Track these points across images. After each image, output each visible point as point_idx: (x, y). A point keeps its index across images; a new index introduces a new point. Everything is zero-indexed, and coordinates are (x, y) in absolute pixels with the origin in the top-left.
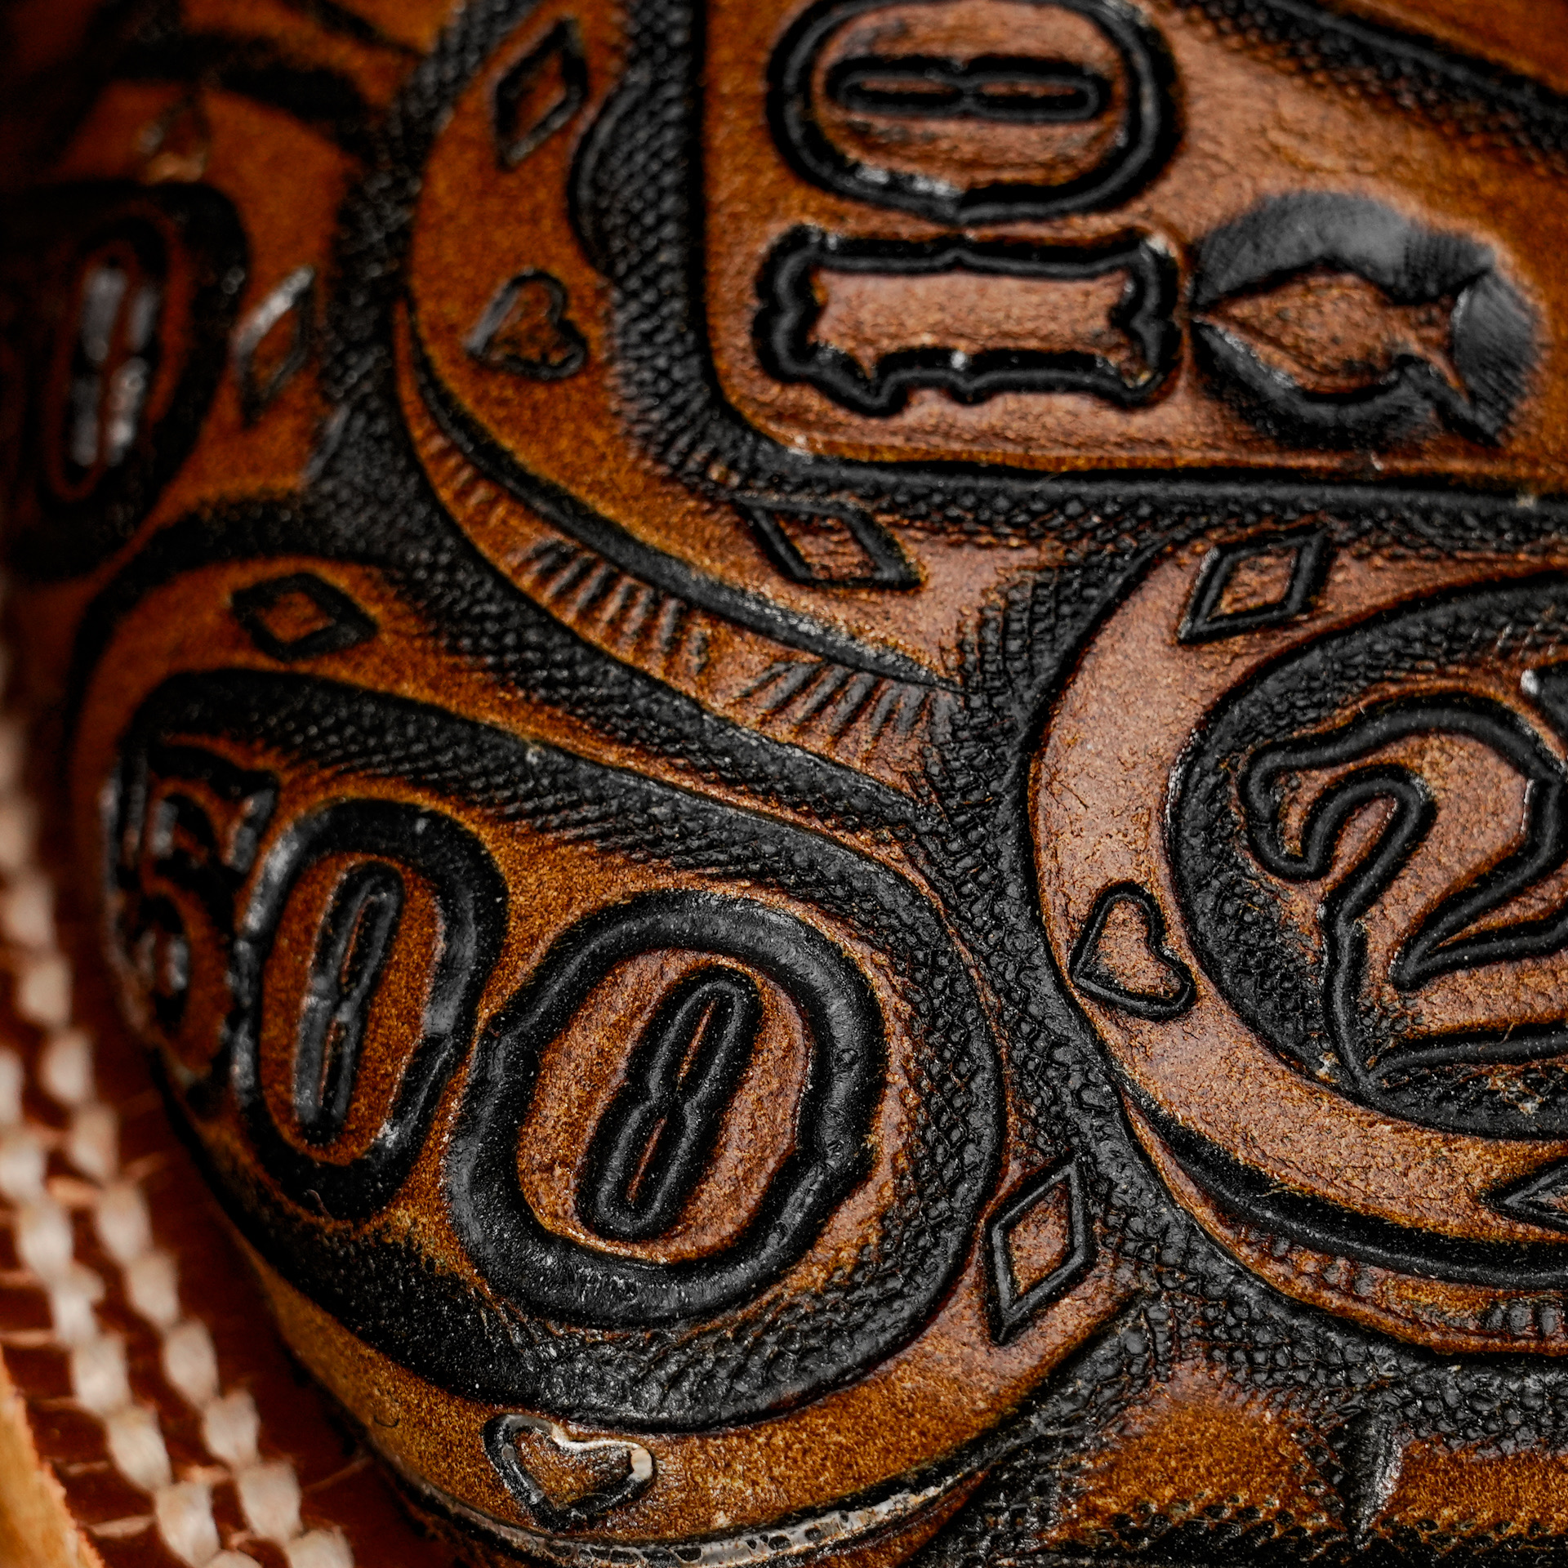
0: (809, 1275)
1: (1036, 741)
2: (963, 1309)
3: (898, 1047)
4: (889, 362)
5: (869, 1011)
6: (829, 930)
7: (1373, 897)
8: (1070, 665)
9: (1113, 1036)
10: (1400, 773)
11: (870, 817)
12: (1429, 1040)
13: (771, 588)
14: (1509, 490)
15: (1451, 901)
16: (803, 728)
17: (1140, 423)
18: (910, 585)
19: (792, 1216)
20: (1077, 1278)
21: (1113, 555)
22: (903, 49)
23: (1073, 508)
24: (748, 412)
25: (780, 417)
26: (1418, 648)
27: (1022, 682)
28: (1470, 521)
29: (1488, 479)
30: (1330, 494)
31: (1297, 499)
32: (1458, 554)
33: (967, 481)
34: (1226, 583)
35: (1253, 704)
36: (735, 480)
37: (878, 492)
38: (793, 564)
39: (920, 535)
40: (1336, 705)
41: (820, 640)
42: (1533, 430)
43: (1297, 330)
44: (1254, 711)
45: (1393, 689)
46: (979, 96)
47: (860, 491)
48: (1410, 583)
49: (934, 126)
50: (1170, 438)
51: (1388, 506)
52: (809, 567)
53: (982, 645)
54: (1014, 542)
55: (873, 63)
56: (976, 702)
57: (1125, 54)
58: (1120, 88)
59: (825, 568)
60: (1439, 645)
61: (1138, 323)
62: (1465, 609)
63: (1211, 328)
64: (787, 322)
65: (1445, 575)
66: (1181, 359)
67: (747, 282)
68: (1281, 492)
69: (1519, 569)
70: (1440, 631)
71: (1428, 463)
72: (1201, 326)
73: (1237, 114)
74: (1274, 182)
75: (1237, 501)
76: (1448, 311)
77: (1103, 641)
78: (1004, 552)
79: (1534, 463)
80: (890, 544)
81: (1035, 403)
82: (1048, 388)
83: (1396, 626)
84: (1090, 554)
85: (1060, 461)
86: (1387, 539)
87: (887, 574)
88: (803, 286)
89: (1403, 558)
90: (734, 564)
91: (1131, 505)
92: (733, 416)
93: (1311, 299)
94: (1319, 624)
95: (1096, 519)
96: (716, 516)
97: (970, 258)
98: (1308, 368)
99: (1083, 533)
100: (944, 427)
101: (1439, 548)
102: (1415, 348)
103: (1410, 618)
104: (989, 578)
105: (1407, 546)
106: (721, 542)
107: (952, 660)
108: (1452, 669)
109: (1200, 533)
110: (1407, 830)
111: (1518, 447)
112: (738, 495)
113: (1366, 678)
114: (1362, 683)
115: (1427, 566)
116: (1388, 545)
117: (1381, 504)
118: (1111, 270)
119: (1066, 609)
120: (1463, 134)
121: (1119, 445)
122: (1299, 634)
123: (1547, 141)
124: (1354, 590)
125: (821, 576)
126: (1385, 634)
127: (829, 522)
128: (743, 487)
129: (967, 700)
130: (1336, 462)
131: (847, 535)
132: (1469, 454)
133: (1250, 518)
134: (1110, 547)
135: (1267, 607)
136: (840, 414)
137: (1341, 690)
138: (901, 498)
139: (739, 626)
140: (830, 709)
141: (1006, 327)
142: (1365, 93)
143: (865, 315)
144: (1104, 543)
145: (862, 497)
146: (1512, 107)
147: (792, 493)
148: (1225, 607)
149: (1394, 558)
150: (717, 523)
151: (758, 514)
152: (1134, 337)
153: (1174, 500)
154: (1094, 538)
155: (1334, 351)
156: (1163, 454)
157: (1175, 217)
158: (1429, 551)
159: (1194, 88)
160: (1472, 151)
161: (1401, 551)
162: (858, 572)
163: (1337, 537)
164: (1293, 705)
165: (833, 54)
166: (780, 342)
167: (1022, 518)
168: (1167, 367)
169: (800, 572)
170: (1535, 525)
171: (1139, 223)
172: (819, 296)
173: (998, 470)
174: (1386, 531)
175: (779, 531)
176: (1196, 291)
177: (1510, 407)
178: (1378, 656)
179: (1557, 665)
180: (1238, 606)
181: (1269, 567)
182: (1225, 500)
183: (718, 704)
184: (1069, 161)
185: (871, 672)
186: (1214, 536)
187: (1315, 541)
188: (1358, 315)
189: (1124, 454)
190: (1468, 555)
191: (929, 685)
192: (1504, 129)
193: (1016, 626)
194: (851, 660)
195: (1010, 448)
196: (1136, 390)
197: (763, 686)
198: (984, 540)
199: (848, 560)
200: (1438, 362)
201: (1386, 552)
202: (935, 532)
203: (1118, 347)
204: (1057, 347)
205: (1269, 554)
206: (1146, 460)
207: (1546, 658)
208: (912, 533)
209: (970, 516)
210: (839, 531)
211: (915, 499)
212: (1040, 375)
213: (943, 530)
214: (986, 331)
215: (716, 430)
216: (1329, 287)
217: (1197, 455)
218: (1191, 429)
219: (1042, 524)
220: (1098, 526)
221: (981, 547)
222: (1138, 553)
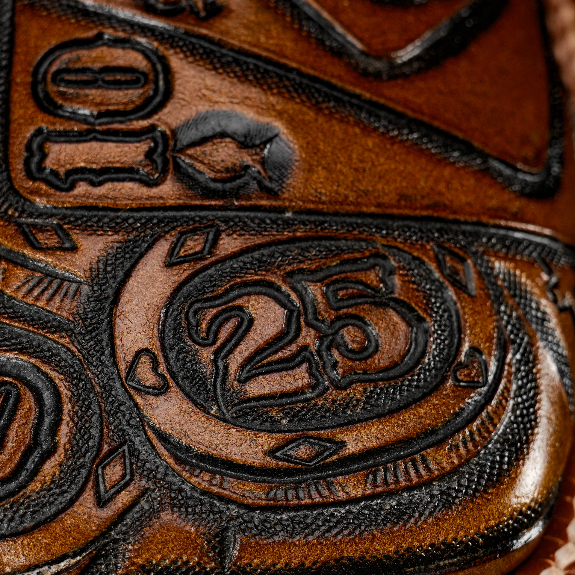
0: (35, 486)
1: (116, 302)
2: (88, 496)
3: (67, 407)
4: (69, 173)
5: (57, 395)
6: (44, 368)
7: (231, 351)
8: (128, 275)
9: (139, 400)
10: (240, 308)
11: (59, 328)
12: (250, 400)
13: (27, 252)
14: (282, 210)
15: (259, 351)
16: (37, 299)
17: (154, 191)
18: (74, 249)
19: (30, 465)
20: (127, 484)
21: (144, 237)
22: (78, 65)
23: (130, 221)
24: (21, 191)
25: (32, 193)
26: (248, 266)
27: (112, 281)
28: (268, 221)
29: (274, 207)
30: (220, 214)
31: (208, 216)
32: (263, 233)
33: (95, 213)
34: (182, 245)
35: (191, 286)
36: (17, 214)
37: (65, 217)
38: (36, 243)
39: (78, 232)
40: (219, 286)
41: (44, 268)
42: (291, 190)
43: (210, 158)
44: (191, 289)
45: (239, 280)
46: (104, 81)
47: (58, 217)
48: (246, 244)
49: (87, 91)
50: (165, 196)
51: (240, 218)
52: (40, 243)
53: (98, 269)
54: (110, 233)
55: (68, 71)
56: (96, 288)
57: (154, 65)
58: (151, 77)
59: (46, 244)
60: (256, 264)
61: (155, 157)
62: (266, 252)
63: (180, 158)
64: (36, 159)
65: (258, 240)
66: (169, 169)
67: (22, 147)
68: (203, 213)
69: (284, 237)
70: (257, 260)
71: (253, 202)
72: (176, 157)
73: (191, 84)
74: (203, 108)
75: (187, 217)
76: (262, 150)
77: (139, 267)
78: (106, 237)
79: (291, 201)
80: (68, 235)
81: (119, 185)
82: (123, 180)
83: (241, 258)
84: (136, 236)
85: (127, 205)
86: (239, 228)
87: (67, 245)
88: (41, 147)
89: (244, 235)
90: (15, 243)
91: (151, 219)
92: (17, 193)
93: (215, 147)
94: (214, 259)
95: (139, 225)
96: (10, 227)
97: (99, 136)
98: (213, 171)
99: (134, 229)
100: (87, 195)
101: (257, 231)
102: (250, 163)
103: (246, 255)
104: (101, 245)
105: (245, 231)
106: (11, 235)
107: (88, 274)
108: (259, 272)
109: (174, 228)
110: (243, 327)
111: (286, 196)
112: (18, 220)
113: (230, 276)
114: (228, 278)
115: (252, 237)
116: (239, 231)
117: (237, 216)
118: (146, 139)
119: (127, 256)
120: (270, 89)
121: (146, 199)
122: (206, 262)
123: (300, 91)
124: (226, 246)
125: (44, 247)
126: (237, 261)
127: (48, 228)
128: (20, 216)
129: (93, 287)
130: (221, 203)
131: (54, 232)
132: (268, 199)
133: (191, 223)
134: (142, 234)
135: (196, 253)
136: (52, 191)
137: (221, 280)
138: (72, 219)
139: (16, 264)
140: (46, 292)
141: (110, 160)
142: (236, 76)
143: (62, 157)
144: (141, 233)
145: (59, 219)
146: (288, 79)
147: (36, 218)
148: (182, 253)
149: (240, 235)
150: (10, 229)
151: (24, 226)
152: (153, 161)
153: (165, 217)
154: (137, 231)
155: (222, 164)
156: (162, 201)
157: (169, 120)
158: (253, 232)
159: (177, 76)
160: (273, 94)
161: (243, 232)
162: (57, 245)
163: (221, 228)
164: (204, 286)
165: (54, 68)
166: (33, 166)
167: (113, 225)
168: (164, 172)
169: (37, 245)
170: (291, 222)
171: (156, 122)
172: (46, 150)
173: (105, 209)
174: (238, 226)
175: (31, 231)
176: (175, 145)
177: (283, 182)
178: (234, 269)
179: (297, 270)
180: (186, 253)
181: (197, 239)
182: (183, 217)
183: (8, 291)
184: (133, 102)
185: (61, 279)
186: (179, 229)
187: (214, 230)
188: (231, 152)
189: (148, 202)
190: (266, 233)
191: (80, 283)
192: (285, 86)
193: (110, 262)
194: (54, 275)
195: (109, 201)
196: (153, 180)
197: (24, 284)
198: (99, 233)
199: (53, 241)
200: (258, 167)
201: (238, 233)
202: (83, 231)
203: (148, 165)
204: (127, 166)
205: (197, 235)
206: (156, 204)
207: (293, 268)
208: (75, 231)
209: (96, 225)
210: (51, 231)
211: (77, 219)
212: (121, 176)
213: (86, 230)
214: (103, 161)
215: (11, 198)
216: (221, 142)
217: (174, 202)
218: (172, 193)
219: (120, 227)
220: (139, 227)
221: (98, 235)
222: (152, 236)
